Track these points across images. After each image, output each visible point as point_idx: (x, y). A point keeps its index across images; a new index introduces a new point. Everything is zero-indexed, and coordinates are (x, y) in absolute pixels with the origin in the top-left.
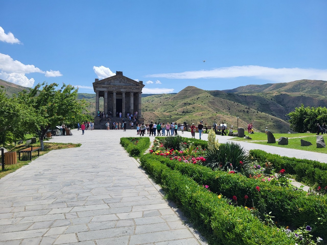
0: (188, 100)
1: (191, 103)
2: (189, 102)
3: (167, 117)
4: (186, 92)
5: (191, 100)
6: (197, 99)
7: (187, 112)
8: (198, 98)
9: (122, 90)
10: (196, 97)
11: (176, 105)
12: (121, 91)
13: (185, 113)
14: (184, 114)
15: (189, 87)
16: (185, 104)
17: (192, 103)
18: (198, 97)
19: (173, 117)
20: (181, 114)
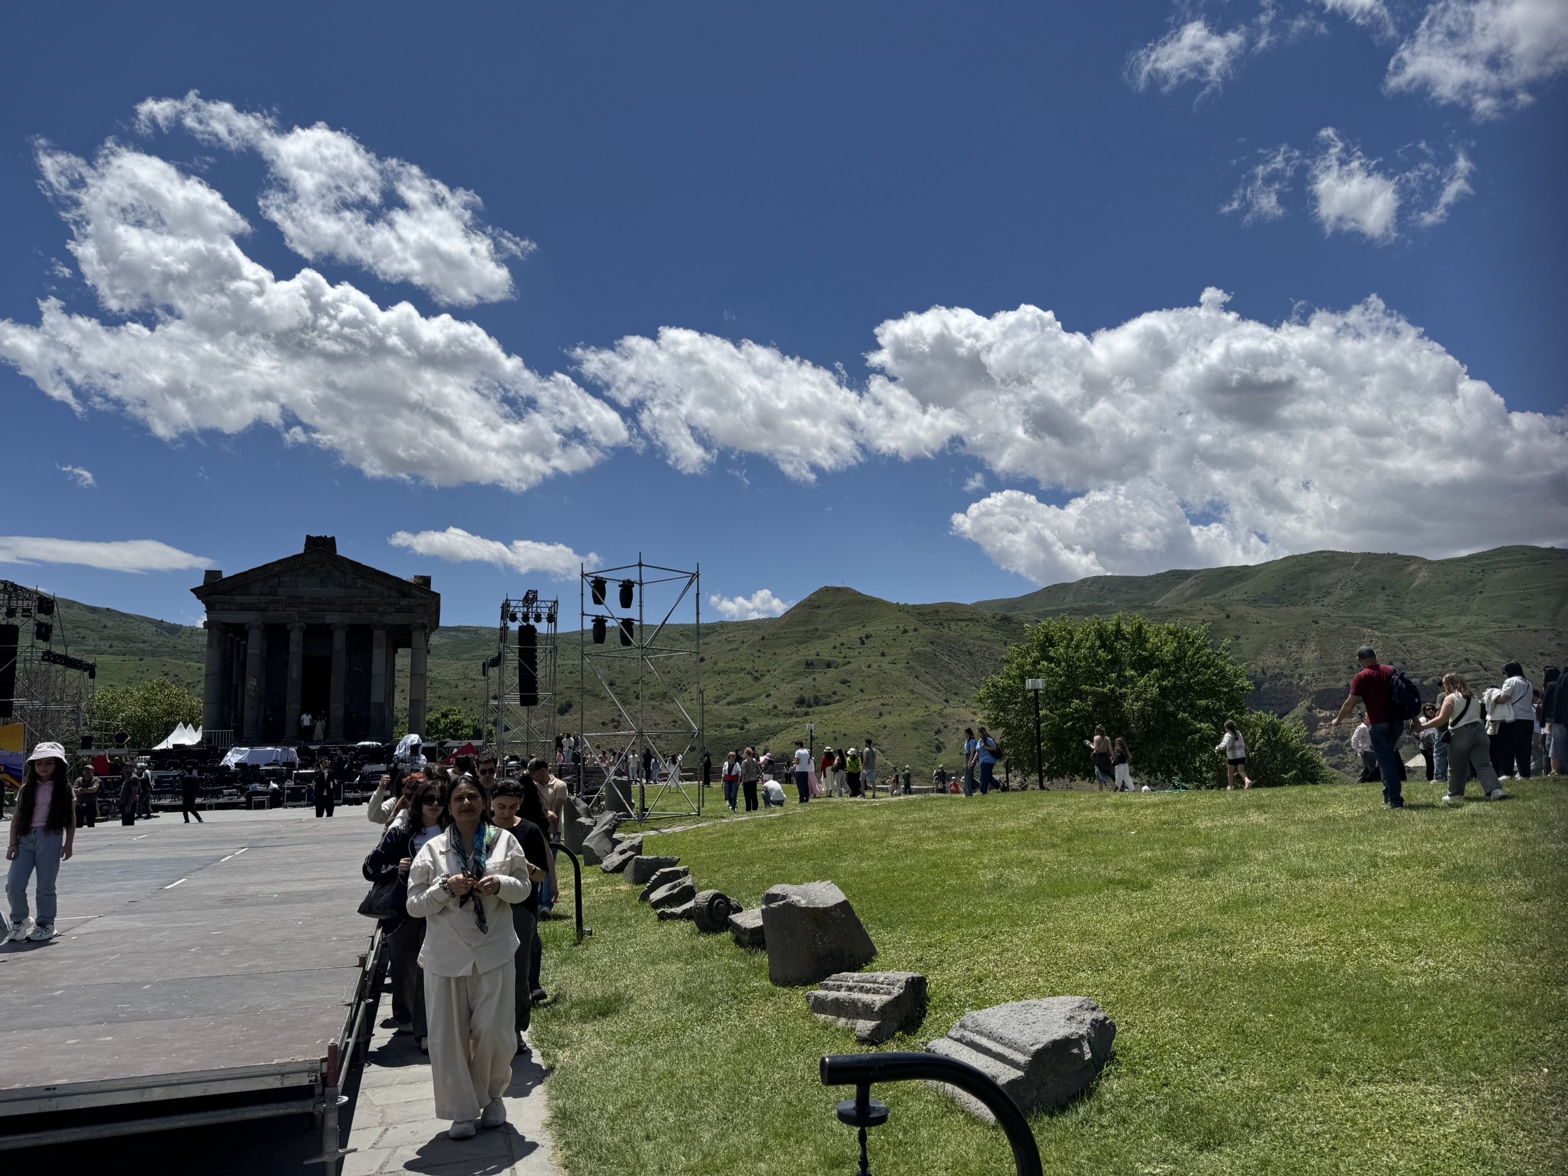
0: (822, 649)
1: (834, 662)
2: (826, 656)
3: (729, 726)
4: (816, 611)
5: (835, 647)
6: (863, 643)
7: (817, 701)
8: (867, 637)
9: (331, 618)
10: (855, 633)
11: (769, 671)
12: (328, 621)
13: (810, 706)
14: (803, 709)
15: (827, 590)
16: (809, 664)
17: (840, 661)
18: (863, 636)
19: (753, 726)
20: (789, 709)
